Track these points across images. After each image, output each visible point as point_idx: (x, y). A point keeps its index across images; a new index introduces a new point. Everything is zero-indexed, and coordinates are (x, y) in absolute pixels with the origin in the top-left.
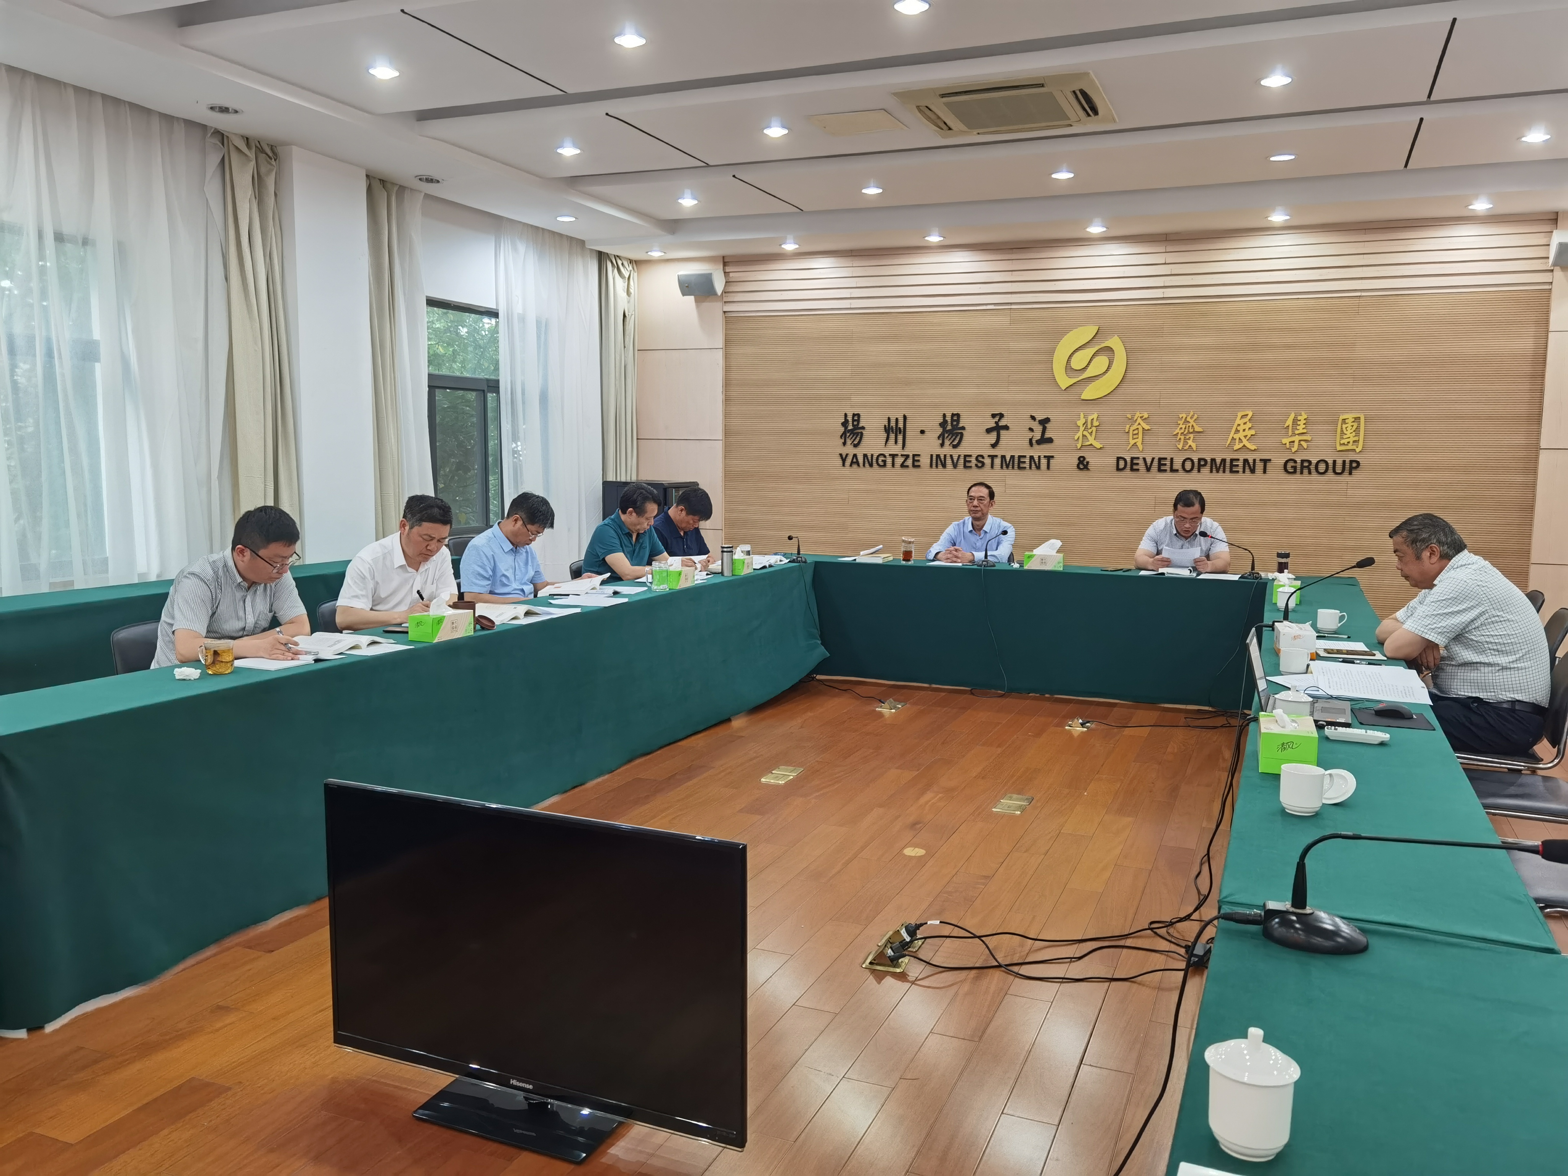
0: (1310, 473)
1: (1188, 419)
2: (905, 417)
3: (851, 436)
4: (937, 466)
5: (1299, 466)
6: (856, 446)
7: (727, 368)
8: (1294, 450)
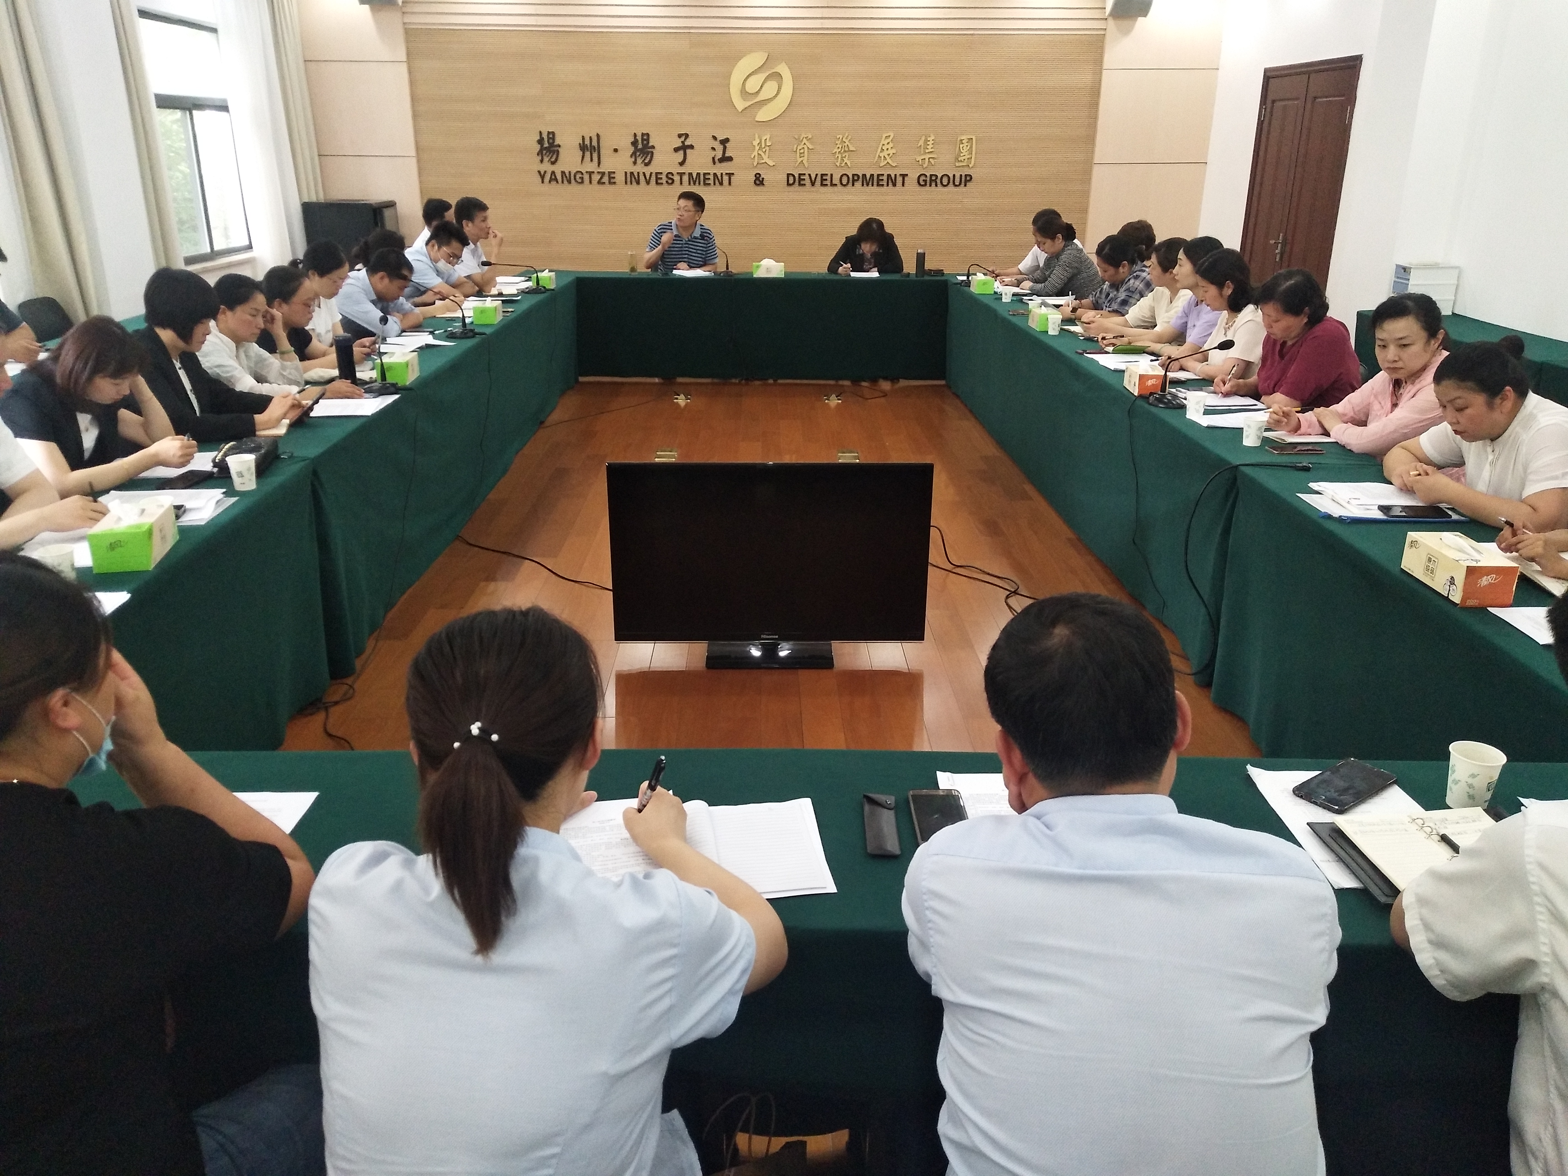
0: (936, 185)
1: (844, 140)
2: (598, 136)
3: (548, 154)
4: (631, 183)
5: (928, 179)
6: (553, 163)
7: (412, 83)
8: (925, 166)
